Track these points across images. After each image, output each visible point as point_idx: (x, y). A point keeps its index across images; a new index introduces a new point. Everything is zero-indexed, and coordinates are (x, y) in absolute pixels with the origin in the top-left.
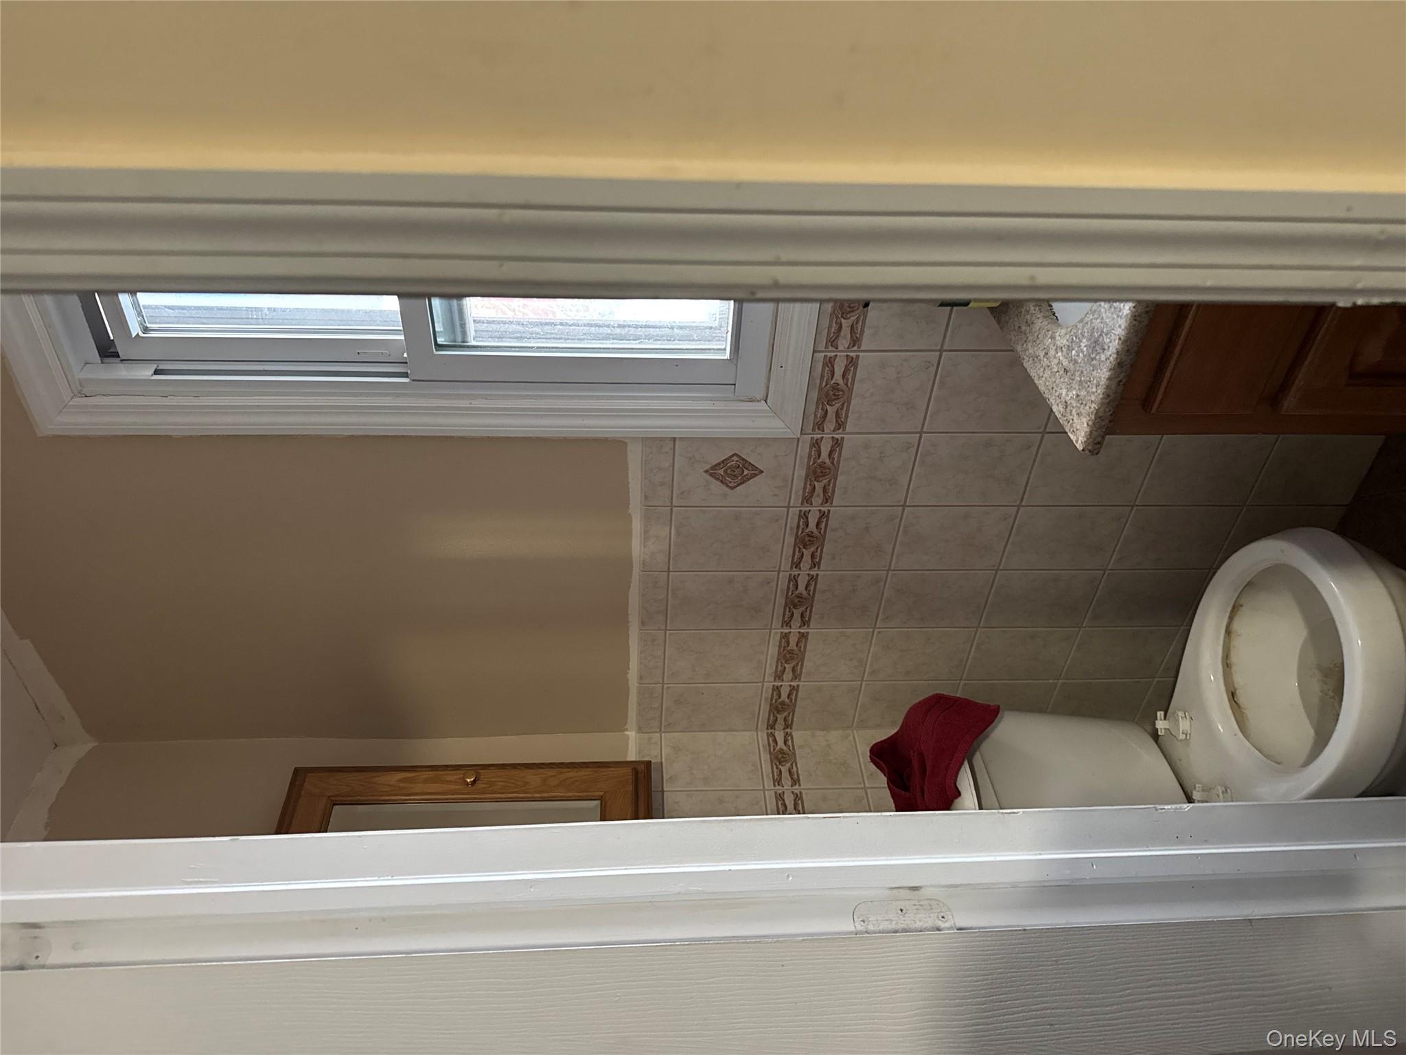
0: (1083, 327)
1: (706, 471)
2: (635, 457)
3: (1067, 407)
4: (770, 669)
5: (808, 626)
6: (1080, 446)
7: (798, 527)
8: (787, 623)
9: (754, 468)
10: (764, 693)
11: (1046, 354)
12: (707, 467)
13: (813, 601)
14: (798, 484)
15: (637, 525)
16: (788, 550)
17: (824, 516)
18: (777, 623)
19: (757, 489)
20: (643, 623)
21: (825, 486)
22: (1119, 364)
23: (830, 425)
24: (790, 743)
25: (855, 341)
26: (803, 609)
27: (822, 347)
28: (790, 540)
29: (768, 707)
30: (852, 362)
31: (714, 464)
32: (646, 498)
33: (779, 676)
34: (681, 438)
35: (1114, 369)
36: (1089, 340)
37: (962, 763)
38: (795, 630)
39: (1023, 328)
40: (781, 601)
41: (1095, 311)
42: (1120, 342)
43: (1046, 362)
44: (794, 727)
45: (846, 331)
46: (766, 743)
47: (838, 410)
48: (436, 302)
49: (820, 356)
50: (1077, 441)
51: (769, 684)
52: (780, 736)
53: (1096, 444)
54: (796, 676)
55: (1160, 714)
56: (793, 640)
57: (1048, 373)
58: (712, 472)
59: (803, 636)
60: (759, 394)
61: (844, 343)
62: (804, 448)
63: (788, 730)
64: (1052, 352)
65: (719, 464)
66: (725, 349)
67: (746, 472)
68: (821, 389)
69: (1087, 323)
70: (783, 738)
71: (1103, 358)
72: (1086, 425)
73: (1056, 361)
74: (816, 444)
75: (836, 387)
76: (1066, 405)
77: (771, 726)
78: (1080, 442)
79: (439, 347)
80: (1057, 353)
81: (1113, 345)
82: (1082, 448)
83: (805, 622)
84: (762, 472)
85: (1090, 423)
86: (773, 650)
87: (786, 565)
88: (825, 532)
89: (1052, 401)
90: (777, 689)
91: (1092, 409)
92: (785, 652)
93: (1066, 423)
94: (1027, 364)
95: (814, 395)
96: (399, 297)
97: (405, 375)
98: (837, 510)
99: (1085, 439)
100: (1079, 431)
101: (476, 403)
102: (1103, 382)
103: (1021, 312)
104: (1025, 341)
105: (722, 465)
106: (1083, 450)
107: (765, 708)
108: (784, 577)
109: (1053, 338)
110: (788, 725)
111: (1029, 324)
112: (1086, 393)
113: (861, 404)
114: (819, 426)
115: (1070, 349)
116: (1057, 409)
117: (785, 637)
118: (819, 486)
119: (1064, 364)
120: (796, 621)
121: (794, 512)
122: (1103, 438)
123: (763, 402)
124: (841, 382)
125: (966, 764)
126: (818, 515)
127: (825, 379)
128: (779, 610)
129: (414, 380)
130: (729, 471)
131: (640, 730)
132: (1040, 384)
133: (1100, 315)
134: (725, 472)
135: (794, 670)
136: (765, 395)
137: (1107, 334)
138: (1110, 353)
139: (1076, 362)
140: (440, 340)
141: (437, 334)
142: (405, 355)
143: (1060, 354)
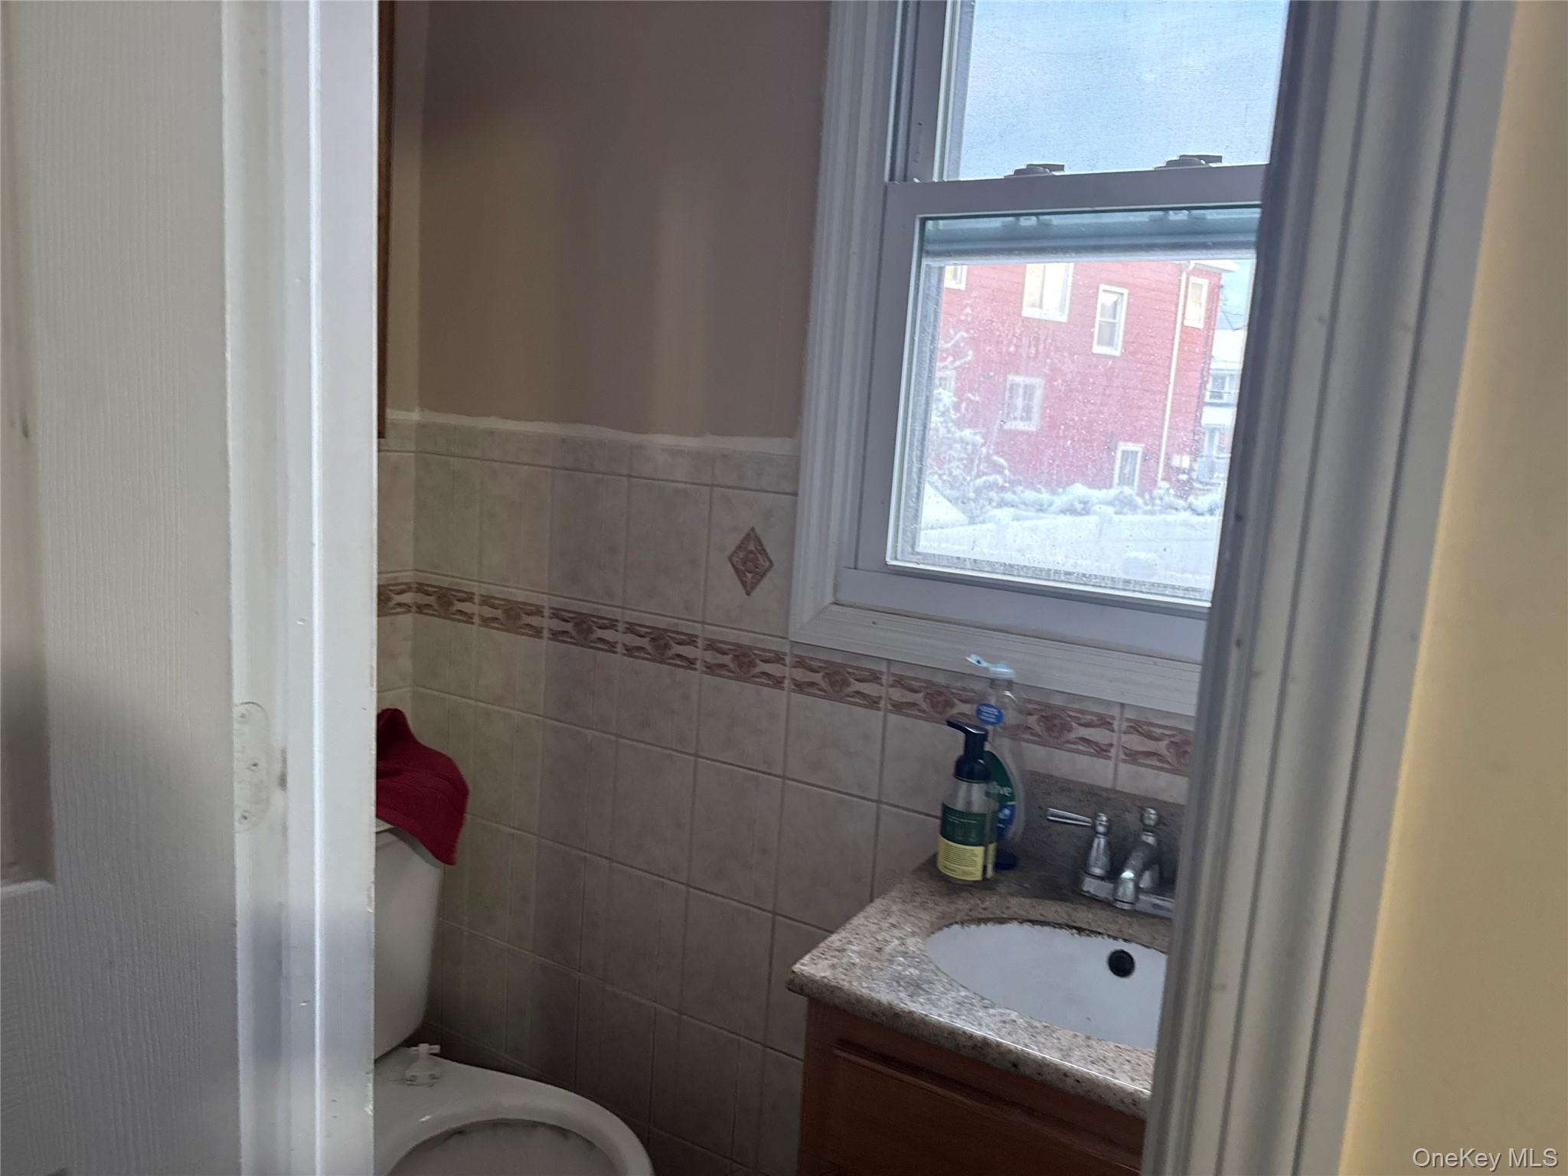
0: (933, 971)
1: (753, 529)
2: (775, 446)
3: (839, 951)
4: (496, 591)
5: (550, 639)
6: (797, 967)
7: (677, 633)
8: (556, 614)
9: (754, 586)
10: (436, 576)
11: (894, 926)
12: (758, 531)
13: (583, 646)
14: (731, 636)
15: (691, 443)
16: (650, 620)
17: (690, 663)
18: (557, 602)
19: (727, 587)
20: (564, 441)
21: (726, 666)
22: (897, 1014)
23: (800, 675)
24: (399, 610)
25: (898, 707)
26: (574, 634)
27: (895, 670)
28: (662, 623)
29: (446, 586)
30: (873, 703)
31: (762, 539)
32: (725, 456)
33: (487, 601)
34: (795, 503)
35: (892, 1008)
36: (920, 978)
37: (387, 821)
38: (546, 623)
39: (918, 899)
40: (585, 608)
41: (951, 985)
42: (923, 1016)
43: (885, 925)
44: (417, 615)
45: (911, 697)
46: (400, 581)
47: (817, 684)
48: (1256, 214)
49: (883, 668)
50: (803, 964)
51: (477, 589)
52: (408, 598)
53: (800, 987)
54: (486, 622)
55: (436, 1048)
56: (534, 621)
57: (874, 928)
58: (752, 536)
59: (537, 632)
60: (843, 597)
61: (897, 694)
62: (775, 645)
63: (414, 609)
64: (897, 933)
65: (761, 545)
66: (896, 559)
67: (749, 575)
68: (844, 666)
69: (937, 975)
70: (404, 602)
71: (902, 995)
72: (823, 975)
73: (888, 938)
74: (778, 658)
75: (845, 683)
76: (842, 950)
77: (421, 588)
78: (803, 968)
79: (923, 221)
80: (898, 939)
81: (918, 1007)
82: (795, 970)
83: (555, 635)
84: (748, 594)
85: (826, 980)
86: (521, 596)
87: (631, 616)
88: (670, 664)
89: (843, 934)
90: (469, 598)
91: (842, 983)
92: (518, 610)
93: (820, 950)
94: (878, 903)
95: (838, 659)
96: (1266, 165)
97: (892, 178)
98: (695, 680)
99: (806, 974)
100: (814, 967)
101: (854, 261)
102: (876, 996)
103: (934, 895)
104: (904, 901)
105: (760, 548)
106: (793, 972)
107: (445, 582)
108: (616, 613)
109: (913, 934)
110: (420, 608)
111: (923, 905)
112: (859, 975)
113: (823, 711)
114: (801, 663)
115: (905, 954)
116: (835, 939)
117: (538, 611)
118: (726, 659)
119: (886, 947)
120: (557, 625)
121: (697, 629)
122: (808, 996)
123: (832, 600)
124: (850, 689)
125: (388, 826)
126: (691, 656)
127: (855, 672)
128: (575, 606)
129: (886, 188)
130: (752, 556)
131: (421, 427)
132: (858, 920)
133: (948, 990)
134: (752, 552)
135: (494, 619)
136: (842, 602)
137: (929, 1000)
138: (909, 1003)
139: (891, 962)
140: (930, 224)
141: (935, 222)
142: (916, 180)
143: (897, 942)
